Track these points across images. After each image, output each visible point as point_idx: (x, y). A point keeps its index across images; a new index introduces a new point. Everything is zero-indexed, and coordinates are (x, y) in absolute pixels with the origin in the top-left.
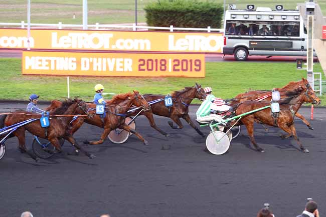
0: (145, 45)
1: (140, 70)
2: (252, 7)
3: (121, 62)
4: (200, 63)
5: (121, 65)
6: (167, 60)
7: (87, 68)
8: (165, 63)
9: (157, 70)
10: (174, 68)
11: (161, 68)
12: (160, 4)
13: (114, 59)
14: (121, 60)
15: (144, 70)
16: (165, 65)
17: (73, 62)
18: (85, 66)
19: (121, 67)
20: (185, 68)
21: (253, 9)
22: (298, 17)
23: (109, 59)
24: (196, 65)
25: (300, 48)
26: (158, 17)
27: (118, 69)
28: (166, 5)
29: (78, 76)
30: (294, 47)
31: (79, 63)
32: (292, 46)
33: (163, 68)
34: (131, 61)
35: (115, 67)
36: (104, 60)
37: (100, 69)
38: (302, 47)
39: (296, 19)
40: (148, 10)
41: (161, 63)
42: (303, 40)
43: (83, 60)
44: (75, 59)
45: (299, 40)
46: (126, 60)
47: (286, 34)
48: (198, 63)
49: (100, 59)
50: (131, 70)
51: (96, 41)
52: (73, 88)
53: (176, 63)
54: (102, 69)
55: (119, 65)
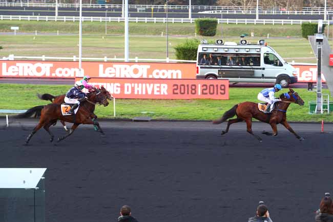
0: (177, 74)
1: (174, 93)
2: (221, 42)
3: (158, 87)
4: (225, 88)
5: (158, 89)
6: (197, 85)
7: (129, 92)
8: (195, 88)
9: (188, 93)
10: (203, 92)
11: (192, 91)
12: (187, 44)
13: (152, 85)
14: (158, 85)
15: (177, 93)
16: (195, 89)
17: (117, 87)
18: (128, 91)
19: (158, 91)
20: (212, 92)
21: (222, 43)
22: (259, 50)
23: (148, 85)
24: (221, 89)
25: (261, 76)
26: (186, 54)
27: (156, 93)
28: (192, 44)
29: (122, 99)
30: (256, 75)
31: (122, 88)
32: (254, 74)
33: (193, 92)
34: (166, 86)
35: (153, 91)
36: (144, 85)
37: (140, 93)
38: (263, 75)
39: (258, 52)
40: (177, 49)
41: (192, 88)
42: (264, 69)
43: (126, 85)
44: (119, 85)
45: (260, 69)
46: (162, 85)
47: (249, 64)
48: (223, 88)
49: (140, 85)
50: (166, 93)
51: (136, 71)
52: (118, 108)
53: (205, 87)
54: (142, 92)
55: (156, 89)
